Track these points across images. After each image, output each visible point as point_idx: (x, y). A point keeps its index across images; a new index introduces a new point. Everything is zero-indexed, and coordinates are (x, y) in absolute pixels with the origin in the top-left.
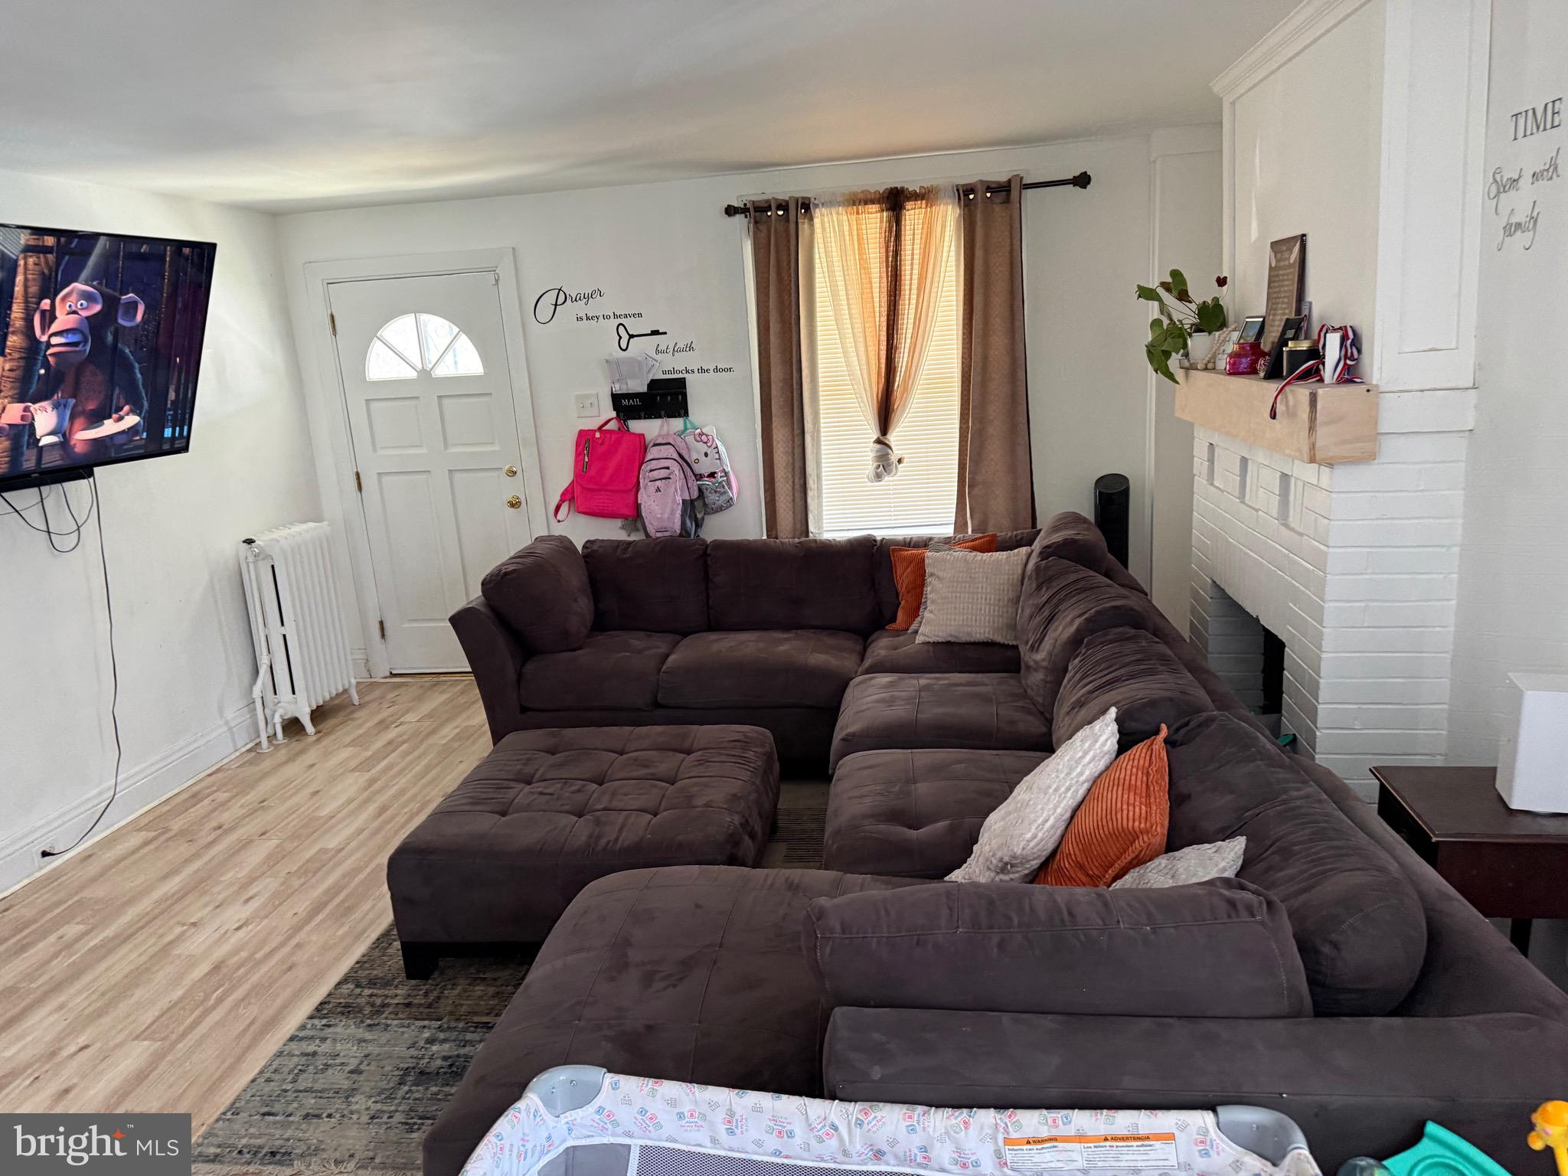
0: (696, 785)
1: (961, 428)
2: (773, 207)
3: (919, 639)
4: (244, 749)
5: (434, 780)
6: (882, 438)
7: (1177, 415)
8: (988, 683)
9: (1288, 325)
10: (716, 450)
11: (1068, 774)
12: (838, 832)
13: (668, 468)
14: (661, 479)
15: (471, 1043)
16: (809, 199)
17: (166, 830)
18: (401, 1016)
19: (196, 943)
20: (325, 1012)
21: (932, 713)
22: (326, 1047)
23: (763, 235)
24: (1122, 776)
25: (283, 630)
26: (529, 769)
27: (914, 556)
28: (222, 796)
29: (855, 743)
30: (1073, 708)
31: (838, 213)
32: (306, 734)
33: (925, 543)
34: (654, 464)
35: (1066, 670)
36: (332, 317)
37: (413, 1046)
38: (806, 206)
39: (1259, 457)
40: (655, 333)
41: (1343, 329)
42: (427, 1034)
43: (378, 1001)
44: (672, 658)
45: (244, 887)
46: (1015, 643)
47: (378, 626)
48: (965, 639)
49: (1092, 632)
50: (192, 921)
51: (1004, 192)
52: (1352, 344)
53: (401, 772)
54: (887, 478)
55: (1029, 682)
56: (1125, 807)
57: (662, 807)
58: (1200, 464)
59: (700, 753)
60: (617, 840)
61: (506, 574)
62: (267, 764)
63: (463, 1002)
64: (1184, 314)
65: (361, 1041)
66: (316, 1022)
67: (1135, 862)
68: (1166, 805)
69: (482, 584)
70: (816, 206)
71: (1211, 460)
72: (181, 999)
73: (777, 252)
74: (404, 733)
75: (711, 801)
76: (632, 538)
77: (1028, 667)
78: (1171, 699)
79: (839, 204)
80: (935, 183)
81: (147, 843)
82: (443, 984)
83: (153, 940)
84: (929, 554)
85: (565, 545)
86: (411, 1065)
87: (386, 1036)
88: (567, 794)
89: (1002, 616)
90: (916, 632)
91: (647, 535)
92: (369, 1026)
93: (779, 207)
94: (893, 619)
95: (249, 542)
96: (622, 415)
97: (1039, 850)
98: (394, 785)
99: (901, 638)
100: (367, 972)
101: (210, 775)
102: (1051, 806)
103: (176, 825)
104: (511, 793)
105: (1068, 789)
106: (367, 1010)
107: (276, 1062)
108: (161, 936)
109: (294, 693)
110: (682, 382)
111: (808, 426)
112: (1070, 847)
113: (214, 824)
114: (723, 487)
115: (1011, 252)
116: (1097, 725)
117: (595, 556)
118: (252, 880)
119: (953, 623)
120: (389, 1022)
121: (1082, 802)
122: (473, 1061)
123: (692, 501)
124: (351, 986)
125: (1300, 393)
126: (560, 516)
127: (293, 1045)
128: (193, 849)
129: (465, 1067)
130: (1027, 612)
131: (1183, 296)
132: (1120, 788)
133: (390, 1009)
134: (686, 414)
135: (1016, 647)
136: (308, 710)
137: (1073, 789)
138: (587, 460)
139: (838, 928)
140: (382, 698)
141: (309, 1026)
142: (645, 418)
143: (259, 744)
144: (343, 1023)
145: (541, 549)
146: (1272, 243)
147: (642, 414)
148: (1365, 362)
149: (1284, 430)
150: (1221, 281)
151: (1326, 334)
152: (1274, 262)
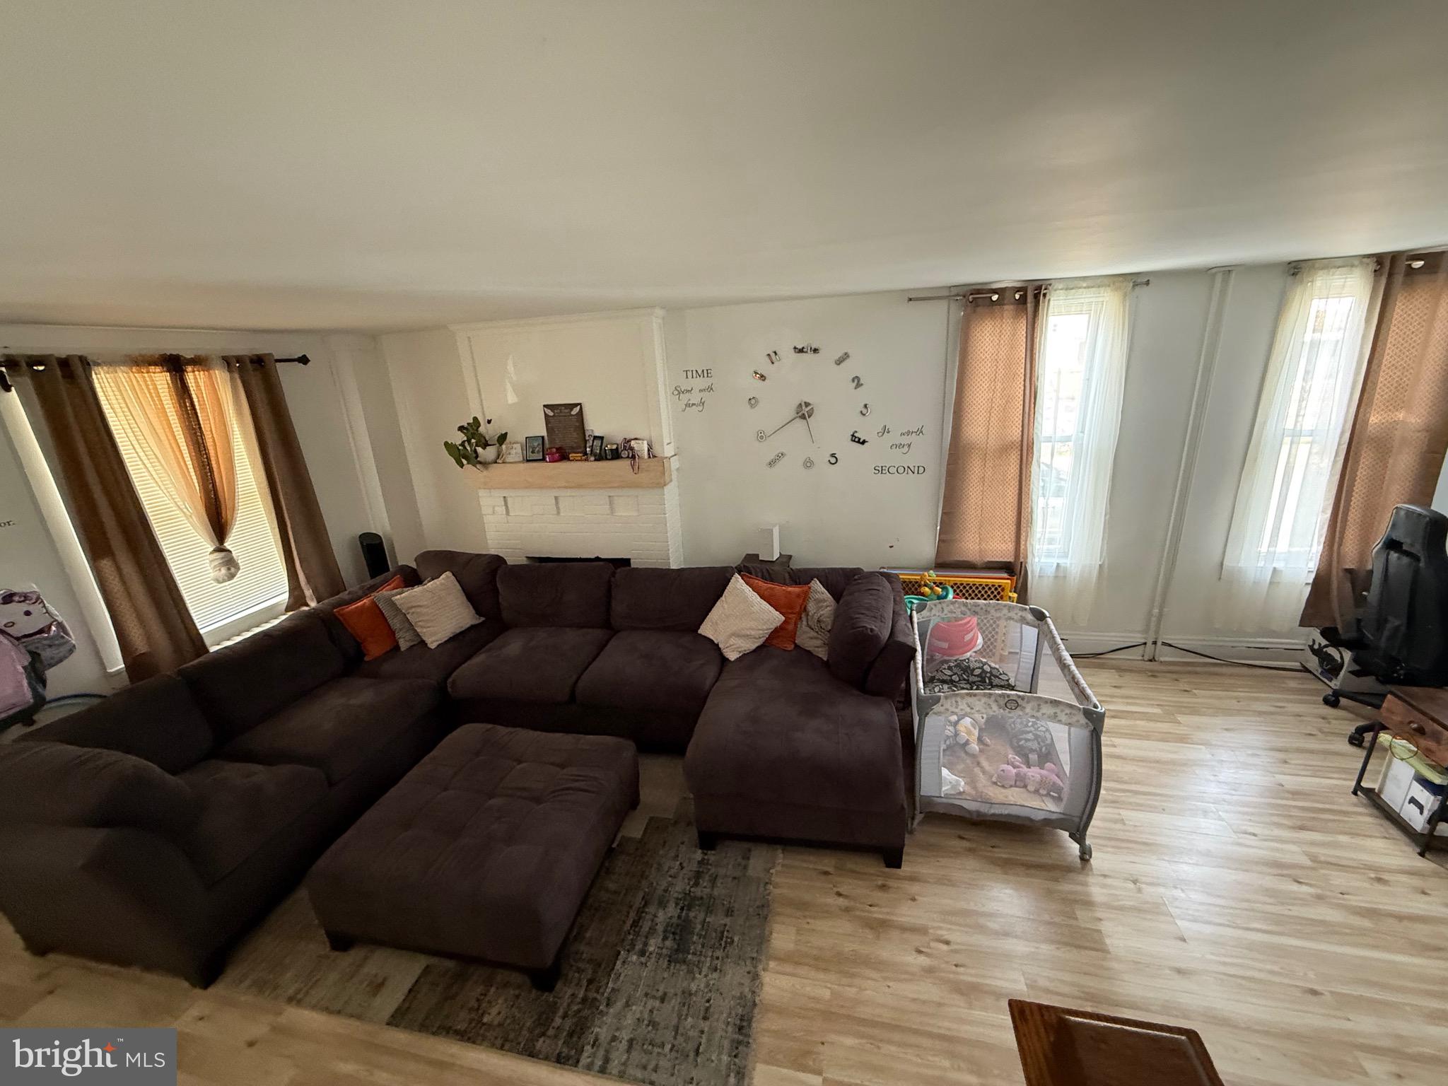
2: (37, 362)
6: (220, 547)
9: (595, 439)
16: (87, 357)
20: (572, 1054)
27: (361, 608)
51: (260, 361)
65: (626, 1005)
66: (584, 1057)
71: (505, 505)
86: (666, 959)
87: (626, 987)
90: (419, 643)
92: (608, 1005)
94: (364, 654)
107: (632, 1073)
114: (60, 637)
120: (608, 991)
123: (30, 664)
124: (540, 1043)
127: (611, 1066)
133: (591, 994)
141: (589, 1061)
144: (596, 1029)
146: (547, 406)
148: (656, 450)
149: (643, 477)
150: (489, 422)
151: (629, 441)
152: (551, 414)
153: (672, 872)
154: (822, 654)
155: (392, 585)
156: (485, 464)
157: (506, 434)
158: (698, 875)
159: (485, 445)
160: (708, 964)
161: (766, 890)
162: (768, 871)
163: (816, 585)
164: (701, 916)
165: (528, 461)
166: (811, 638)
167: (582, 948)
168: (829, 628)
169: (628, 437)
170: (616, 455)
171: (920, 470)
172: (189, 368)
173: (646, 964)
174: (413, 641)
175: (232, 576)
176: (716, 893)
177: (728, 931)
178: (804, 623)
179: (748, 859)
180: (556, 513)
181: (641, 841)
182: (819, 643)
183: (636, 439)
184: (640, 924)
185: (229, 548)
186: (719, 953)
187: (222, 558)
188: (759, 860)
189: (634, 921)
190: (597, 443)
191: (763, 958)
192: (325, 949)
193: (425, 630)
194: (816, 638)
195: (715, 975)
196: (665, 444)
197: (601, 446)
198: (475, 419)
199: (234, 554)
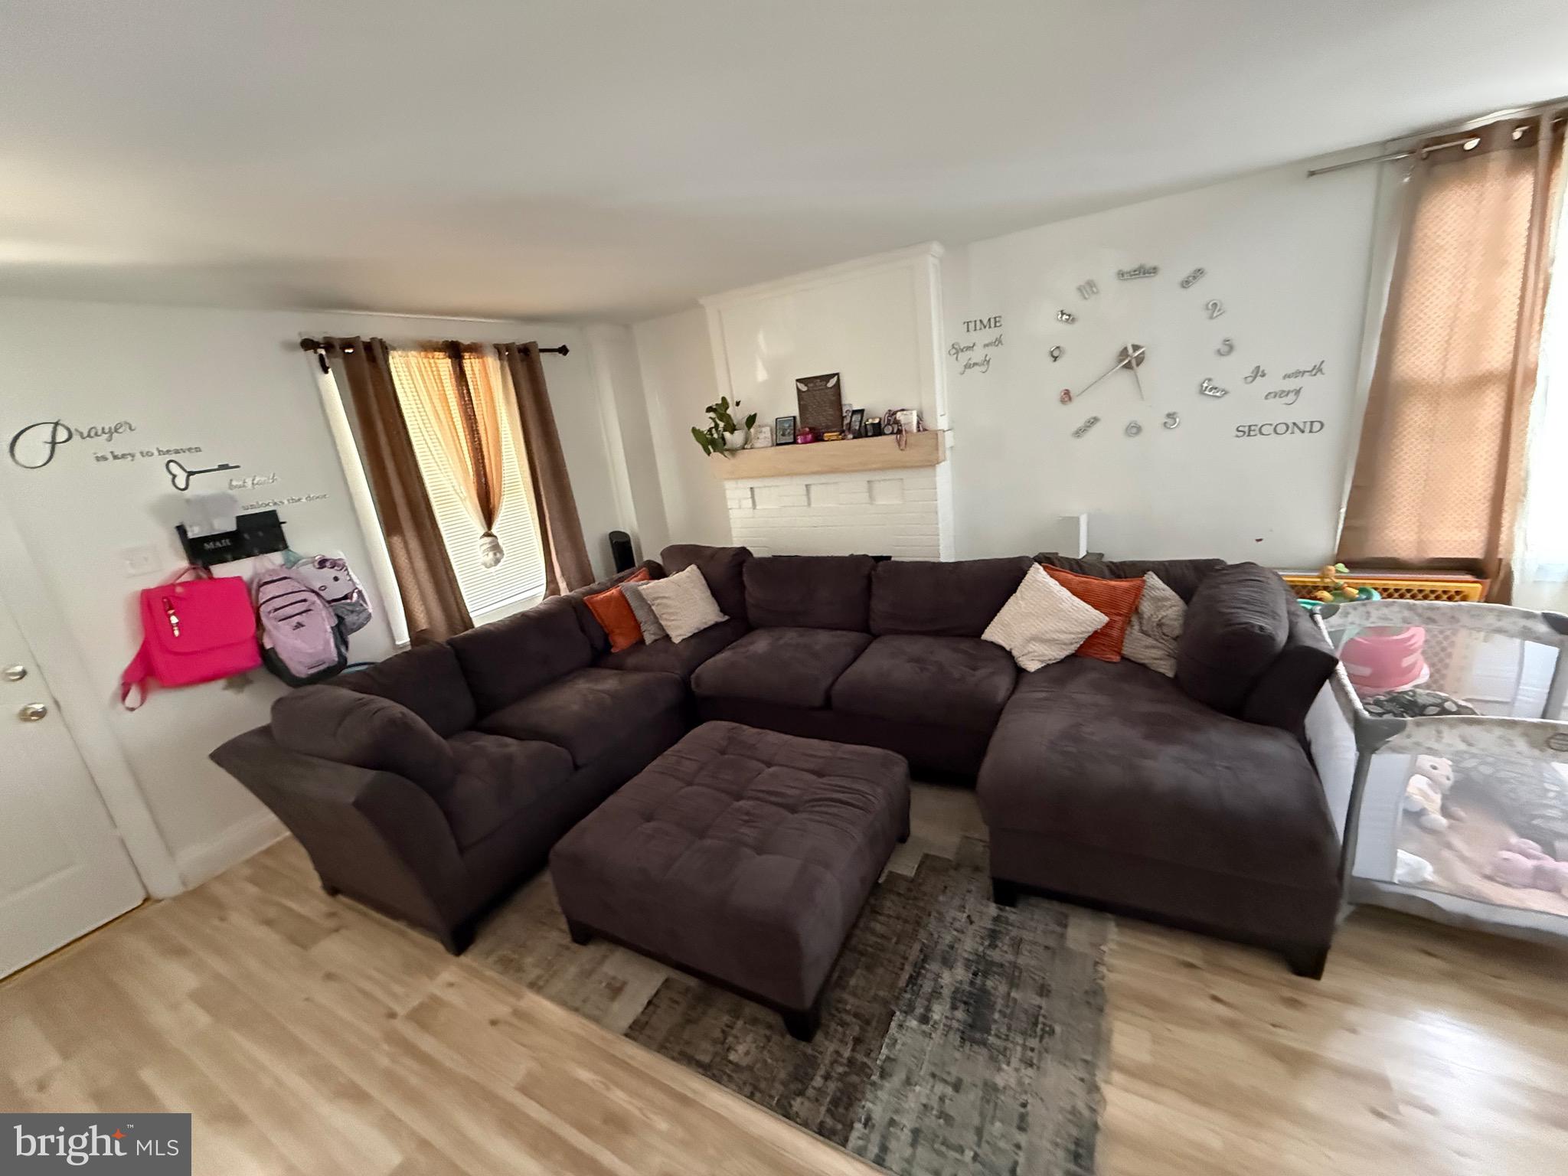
6: (489, 531)
9: (855, 413)
13: (305, 600)
14: (298, 614)
18: (875, 1047)
20: (838, 1127)
22: (907, 1119)
27: (609, 597)
31: (413, 357)
34: (278, 603)
37: (927, 1035)
39: (834, 479)
40: (223, 467)
42: (913, 1023)
54: (502, 560)
58: (738, 502)
66: (854, 1136)
79: (413, 349)
87: (905, 1059)
90: (664, 636)
92: (882, 1076)
93: (345, 346)
96: (197, 563)
100: (776, 1085)
106: (851, 1080)
110: (272, 515)
114: (360, 605)
123: (336, 626)
124: (799, 1102)
127: (888, 1158)
134: (286, 547)
141: (859, 1145)
142: (235, 559)
144: (869, 1104)
146: (800, 380)
148: (928, 423)
149: (911, 455)
150: (738, 404)
151: (895, 413)
152: (804, 388)
153: (957, 925)
154: (1167, 668)
155: (639, 577)
156: (733, 451)
157: (755, 415)
158: (993, 936)
159: (732, 428)
160: (1019, 1054)
161: (1096, 971)
162: (1096, 946)
163: (1152, 579)
164: (1003, 988)
165: (778, 445)
166: (1147, 647)
167: (846, 996)
168: (1177, 632)
169: (894, 409)
170: (878, 430)
171: (1313, 427)
172: (467, 355)
173: (931, 1034)
174: (658, 635)
175: (497, 561)
176: (1021, 961)
177: (1044, 1016)
178: (1137, 627)
179: (1065, 926)
180: (806, 504)
181: (912, 881)
182: (1158, 653)
183: (903, 410)
184: (919, 982)
185: (495, 534)
186: (1033, 1042)
187: (490, 543)
188: (1081, 931)
189: (911, 977)
190: (856, 418)
191: (1101, 1064)
192: (567, 940)
193: (669, 623)
194: (1158, 648)
195: (1030, 1072)
196: (939, 415)
197: (861, 422)
198: (724, 399)
199: (500, 541)
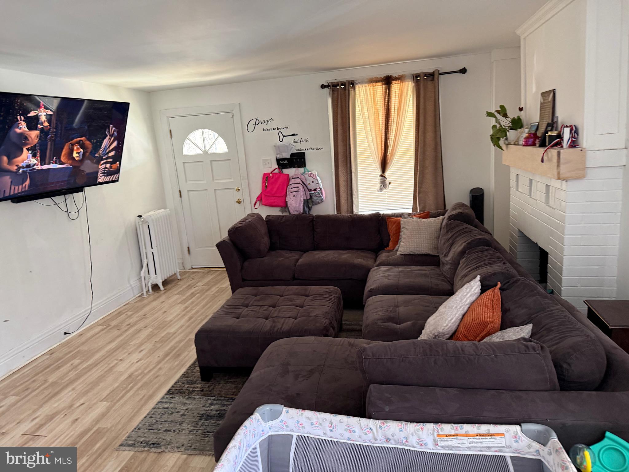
0: (311, 308)
1: (415, 170)
2: (340, 85)
3: (398, 253)
4: (137, 296)
5: (209, 308)
6: (382, 174)
7: (504, 163)
8: (426, 270)
9: (549, 125)
10: (316, 180)
11: (461, 301)
12: (367, 326)
13: (298, 187)
14: (295, 192)
15: (227, 405)
16: (354, 81)
17: (109, 325)
18: (200, 395)
19: (121, 367)
20: (171, 393)
21: (404, 281)
22: (172, 406)
23: (336, 95)
24: (482, 302)
25: (152, 250)
26: (247, 302)
27: (396, 221)
28: (130, 313)
29: (373, 293)
30: (462, 278)
31: (365, 86)
32: (160, 290)
33: (400, 215)
34: (293, 186)
35: (459, 264)
36: (170, 131)
37: (204, 406)
38: (353, 84)
39: (537, 178)
40: (293, 135)
41: (571, 126)
42: (209, 402)
43: (191, 389)
44: (300, 260)
45: (139, 347)
46: (437, 255)
47: (187, 249)
48: (417, 253)
49: (469, 248)
50: (120, 359)
51: (432, 76)
52: (575, 132)
53: (197, 305)
54: (384, 190)
55: (444, 270)
56: (484, 313)
57: (299, 316)
58: (513, 183)
59: (312, 296)
60: (281, 328)
61: (237, 228)
62: (146, 301)
63: (223, 390)
64: (506, 123)
65: (185, 404)
66: (168, 396)
67: (488, 334)
68: (500, 313)
69: (228, 232)
70: (357, 84)
71: (517, 181)
72: (118, 387)
73: (341, 102)
74: (197, 290)
75: (317, 314)
76: (284, 214)
77: (443, 264)
78: (502, 273)
79: (366, 83)
80: (404, 73)
81: (102, 330)
82: (215, 383)
83: (106, 365)
84: (402, 220)
85: (259, 217)
86: (204, 413)
87: (194, 402)
88: (261, 311)
89: (432, 244)
90: (397, 250)
91: (290, 213)
92: (188, 398)
93: (342, 85)
94: (388, 246)
95: (140, 216)
96: (280, 167)
97: (449, 331)
98: (194, 309)
99: (391, 253)
100: (186, 378)
101: (124, 305)
102: (454, 313)
103: (114, 323)
104: (240, 311)
105: (461, 307)
106: (187, 392)
107: (154, 411)
108: (109, 364)
109: (156, 275)
110: (303, 154)
111: (353, 170)
112: (462, 329)
113: (127, 323)
114: (320, 194)
115: (435, 100)
116: (472, 283)
117: (270, 221)
118: (141, 344)
119: (412, 246)
120: (195, 397)
121: (466, 312)
122: (227, 413)
123: (307, 200)
124: (180, 384)
125: (554, 152)
126: (256, 206)
127: (160, 405)
128: (119, 332)
129: (224, 414)
130: (443, 242)
131: (505, 115)
132: (482, 306)
133: (196, 392)
134: (305, 166)
135: (438, 256)
136: (161, 281)
137: (463, 307)
138: (267, 184)
139: (371, 355)
140: (189, 277)
141: (165, 398)
142: (289, 168)
143: (143, 294)
144: (178, 397)
145: (250, 218)
146: (542, 93)
147: (288, 166)
148: (580, 139)
149: (548, 167)
150: (520, 109)
151: (564, 128)
152: (543, 100)
172: (394, 82)
185: (386, 176)
187: (381, 180)
196: (586, 134)
